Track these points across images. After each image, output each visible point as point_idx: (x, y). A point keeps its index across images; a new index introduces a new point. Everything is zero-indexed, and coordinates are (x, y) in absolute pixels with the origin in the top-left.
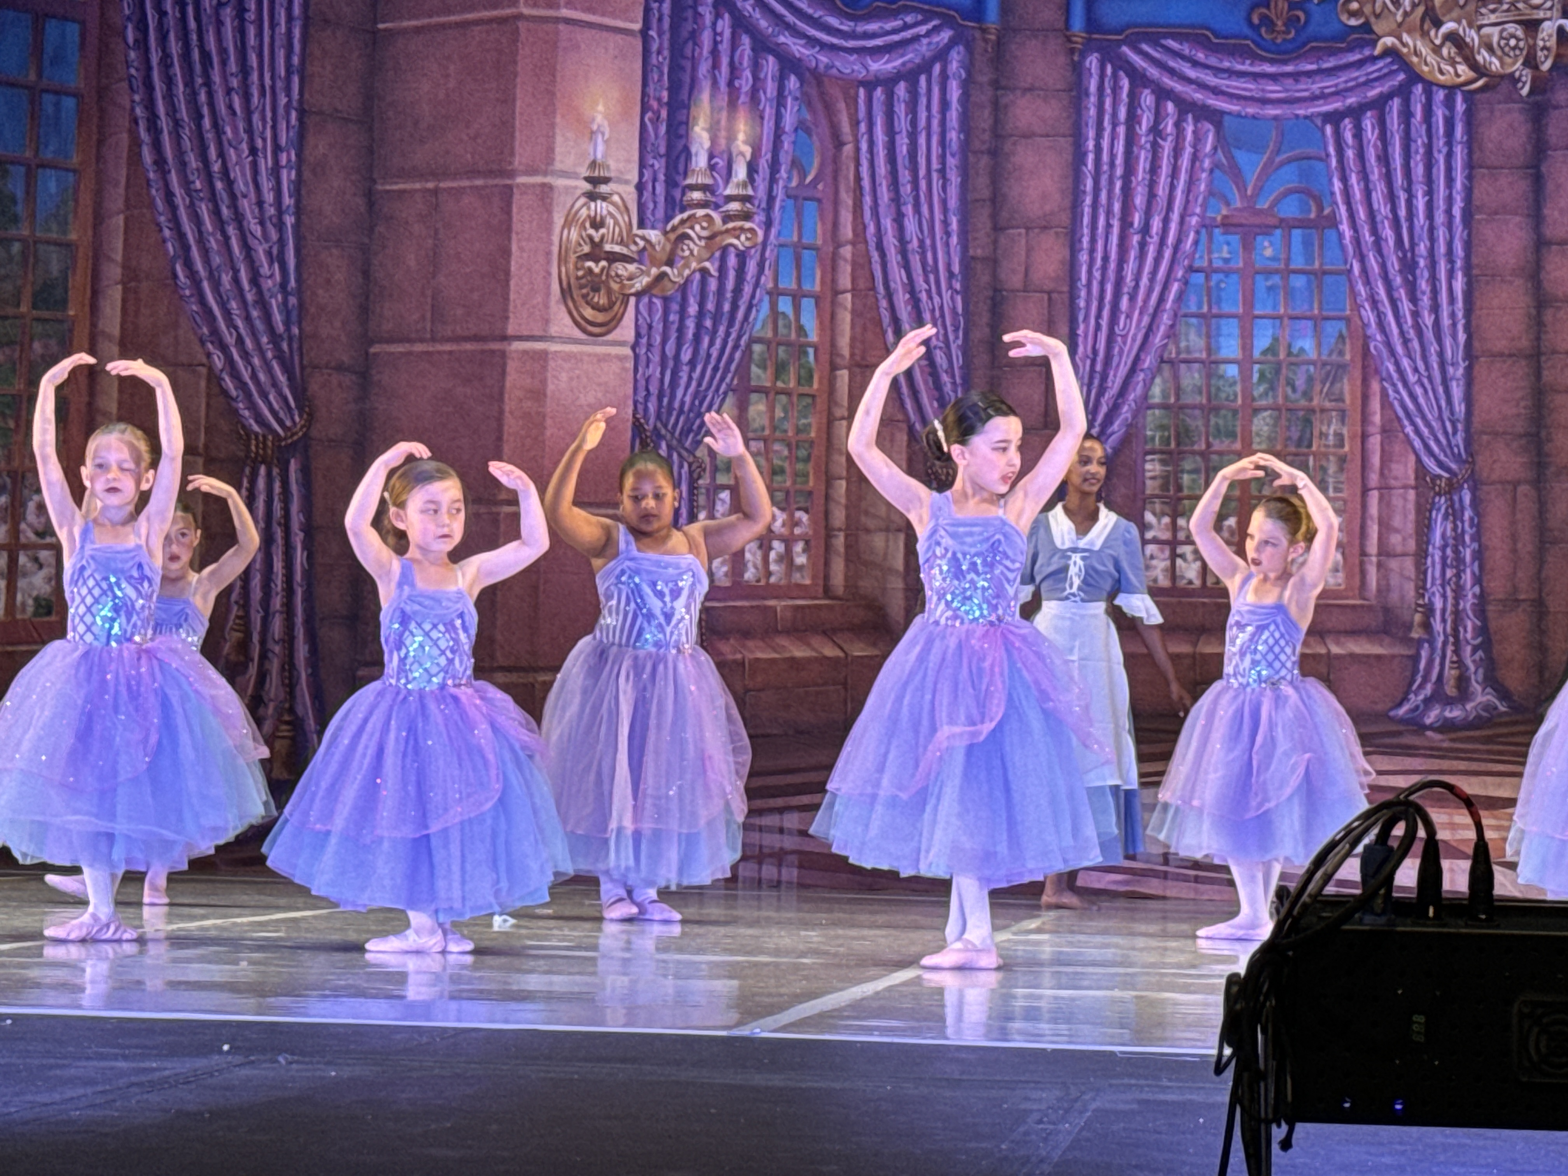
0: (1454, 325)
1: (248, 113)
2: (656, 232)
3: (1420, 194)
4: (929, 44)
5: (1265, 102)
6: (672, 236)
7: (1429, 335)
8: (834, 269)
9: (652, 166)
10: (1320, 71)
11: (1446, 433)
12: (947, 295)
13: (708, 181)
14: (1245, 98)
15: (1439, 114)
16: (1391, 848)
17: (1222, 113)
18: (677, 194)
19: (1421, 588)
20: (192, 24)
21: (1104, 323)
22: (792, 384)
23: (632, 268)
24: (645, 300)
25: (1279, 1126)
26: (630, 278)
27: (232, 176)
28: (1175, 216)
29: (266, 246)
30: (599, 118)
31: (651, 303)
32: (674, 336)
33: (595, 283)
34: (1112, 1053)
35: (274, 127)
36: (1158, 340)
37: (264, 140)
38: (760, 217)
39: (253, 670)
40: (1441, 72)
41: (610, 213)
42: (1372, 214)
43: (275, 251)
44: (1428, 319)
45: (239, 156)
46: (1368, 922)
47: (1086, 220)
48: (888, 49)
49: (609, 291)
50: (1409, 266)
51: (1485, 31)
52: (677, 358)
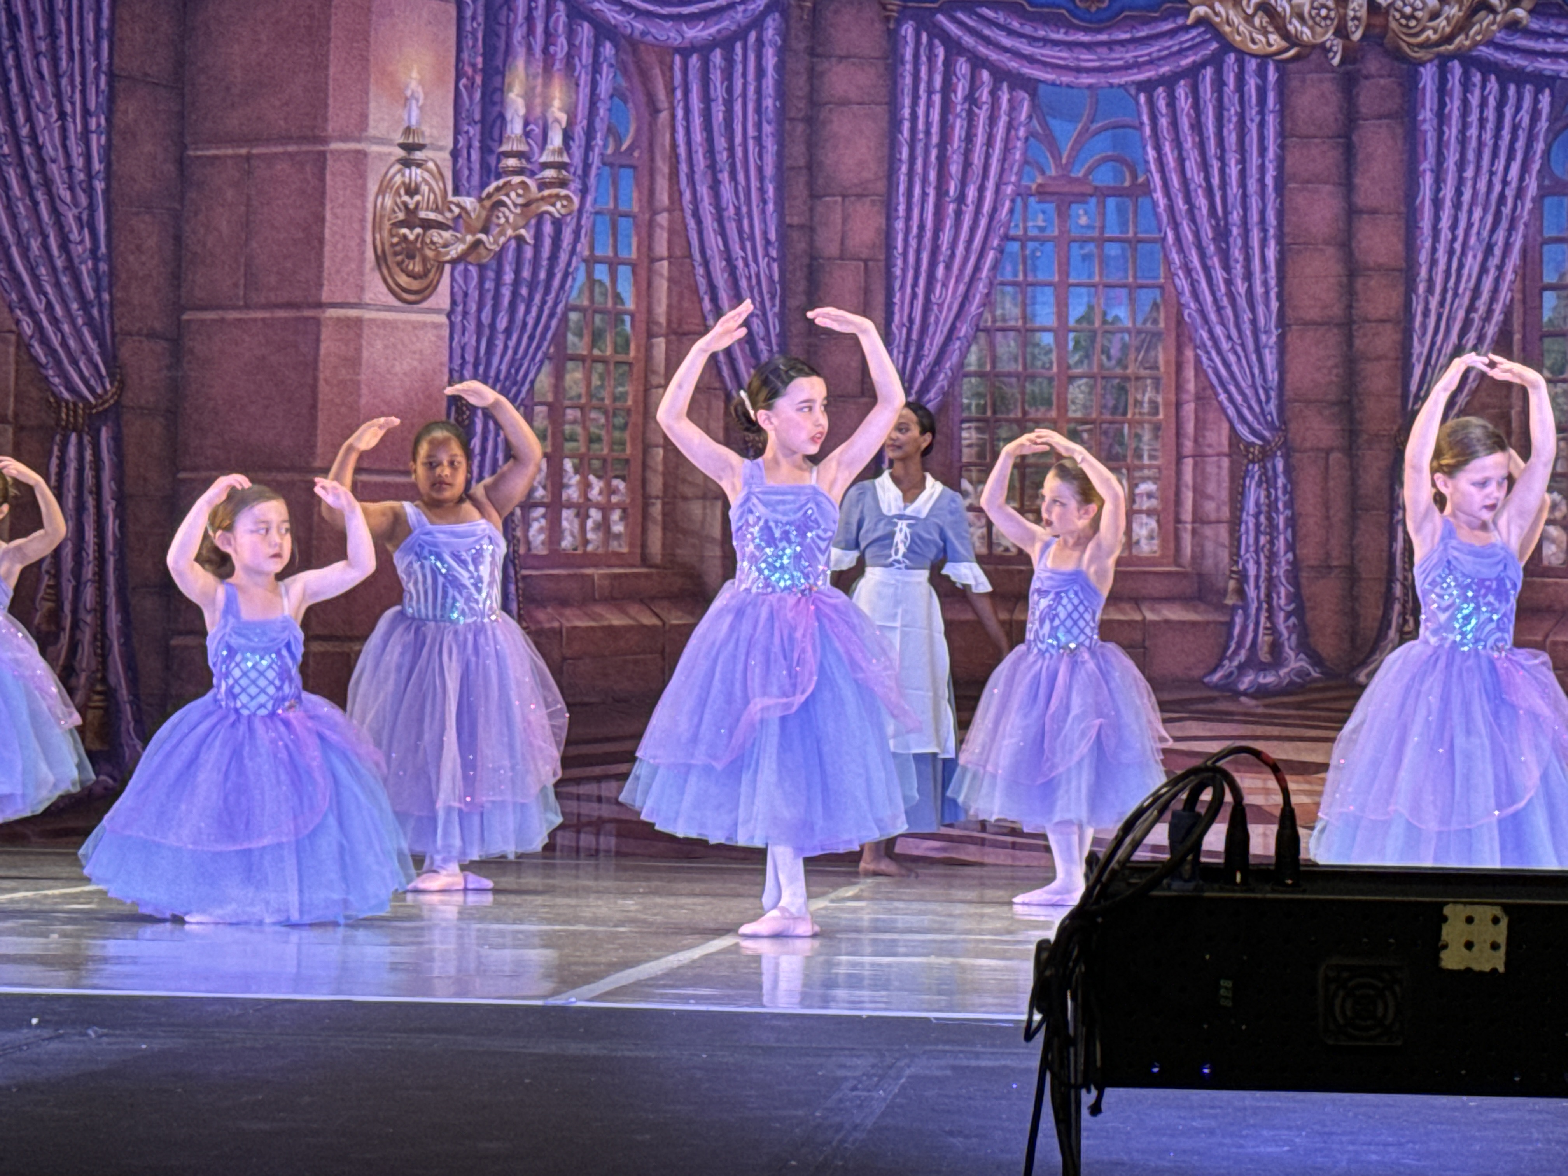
0: (1267, 293)
1: (57, 76)
2: (472, 199)
3: (1233, 162)
4: (745, 11)
5: (1079, 70)
6: (488, 203)
7: (1242, 302)
8: (650, 236)
9: (467, 132)
10: (1133, 41)
11: (1259, 401)
12: (763, 263)
13: (523, 147)
14: (1061, 67)
15: (1252, 83)
16: (1199, 815)
17: (1038, 81)
18: (492, 160)
19: (1235, 556)
21: (920, 291)
22: (609, 352)
23: (447, 235)
24: (460, 267)
25: (1089, 1091)
26: (445, 246)
27: (41, 140)
28: (991, 185)
29: (76, 211)
30: (414, 85)
31: (466, 270)
32: (489, 304)
33: (410, 251)
34: (927, 1020)
35: (83, 92)
36: (973, 308)
37: (73, 104)
38: (576, 185)
39: (65, 639)
40: (1253, 41)
41: (424, 180)
42: (1185, 182)
43: (85, 217)
44: (1241, 287)
45: (47, 121)
46: (1177, 888)
47: (902, 188)
48: (703, 16)
49: (425, 259)
50: (1222, 235)
52: (493, 326)
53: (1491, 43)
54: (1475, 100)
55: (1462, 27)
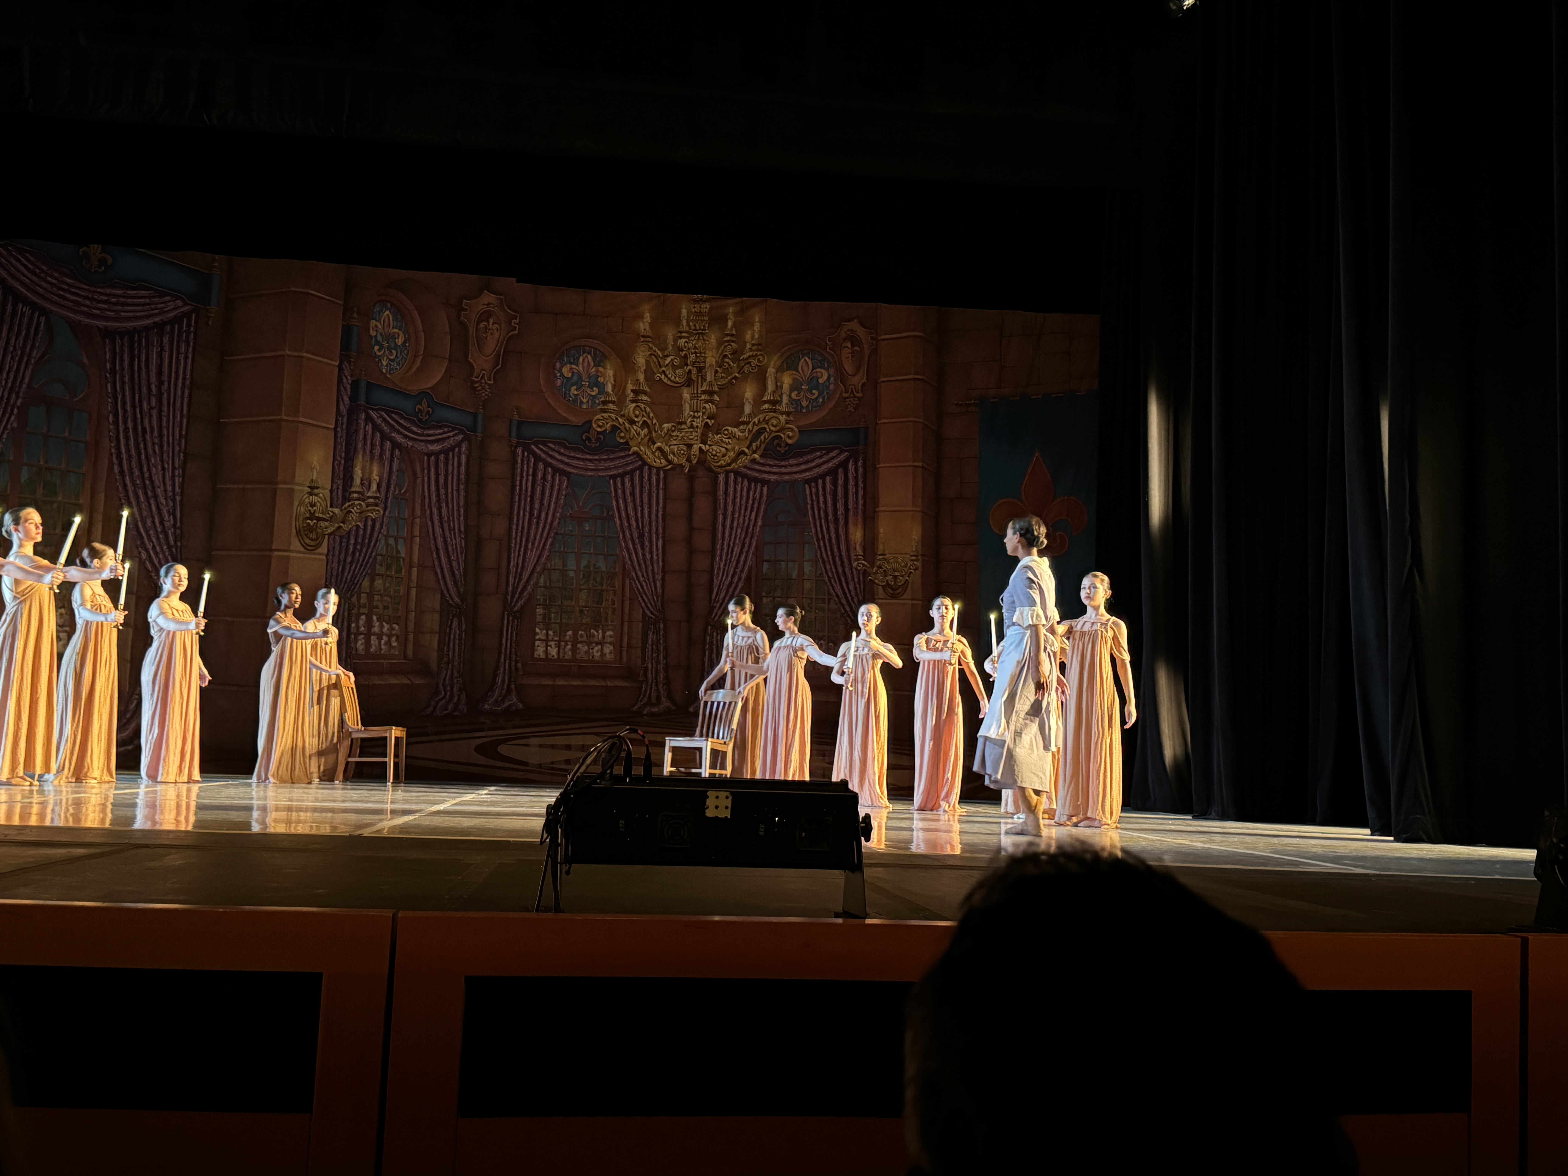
0: (658, 559)
1: (162, 453)
2: (338, 510)
3: (646, 508)
4: (454, 440)
5: (587, 469)
6: (345, 512)
7: (648, 562)
8: (412, 527)
9: (337, 483)
10: (608, 459)
11: (654, 601)
12: (458, 540)
13: (361, 490)
14: (580, 468)
15: (654, 478)
17: (571, 473)
18: (347, 495)
19: (643, 660)
20: (139, 416)
21: (522, 553)
23: (327, 523)
24: (332, 537)
26: (326, 528)
27: (153, 479)
28: (551, 512)
29: (167, 508)
30: (315, 463)
31: (335, 538)
32: (344, 551)
33: (311, 529)
35: (173, 460)
36: (543, 560)
37: (168, 464)
38: (382, 505)
40: (655, 462)
41: (318, 501)
42: (627, 515)
43: (171, 511)
44: (648, 556)
45: (157, 471)
47: (515, 513)
48: (437, 441)
49: (317, 533)
50: (641, 536)
51: (672, 447)
52: (345, 561)
53: (745, 467)
54: (739, 489)
55: (734, 460)
